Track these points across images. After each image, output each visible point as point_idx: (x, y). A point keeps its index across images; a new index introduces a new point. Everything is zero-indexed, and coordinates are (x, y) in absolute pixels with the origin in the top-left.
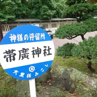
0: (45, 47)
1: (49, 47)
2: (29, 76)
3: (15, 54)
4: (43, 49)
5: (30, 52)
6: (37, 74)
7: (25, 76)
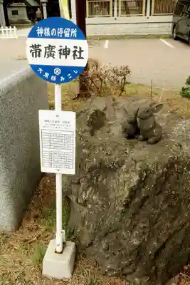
0: (75, 47)
1: (80, 48)
2: (54, 78)
3: (40, 50)
4: (72, 49)
5: (56, 50)
6: (62, 79)
7: (50, 77)
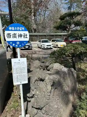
1: (26, 34)
2: (17, 46)
3: (11, 36)
4: (23, 35)
5: (17, 35)
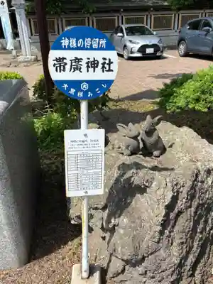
0: (104, 59)
1: (110, 60)
2: (80, 94)
4: (101, 61)
5: (84, 63)
6: (90, 94)
7: (76, 93)
